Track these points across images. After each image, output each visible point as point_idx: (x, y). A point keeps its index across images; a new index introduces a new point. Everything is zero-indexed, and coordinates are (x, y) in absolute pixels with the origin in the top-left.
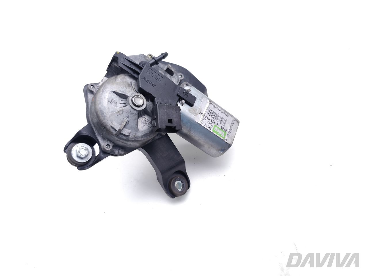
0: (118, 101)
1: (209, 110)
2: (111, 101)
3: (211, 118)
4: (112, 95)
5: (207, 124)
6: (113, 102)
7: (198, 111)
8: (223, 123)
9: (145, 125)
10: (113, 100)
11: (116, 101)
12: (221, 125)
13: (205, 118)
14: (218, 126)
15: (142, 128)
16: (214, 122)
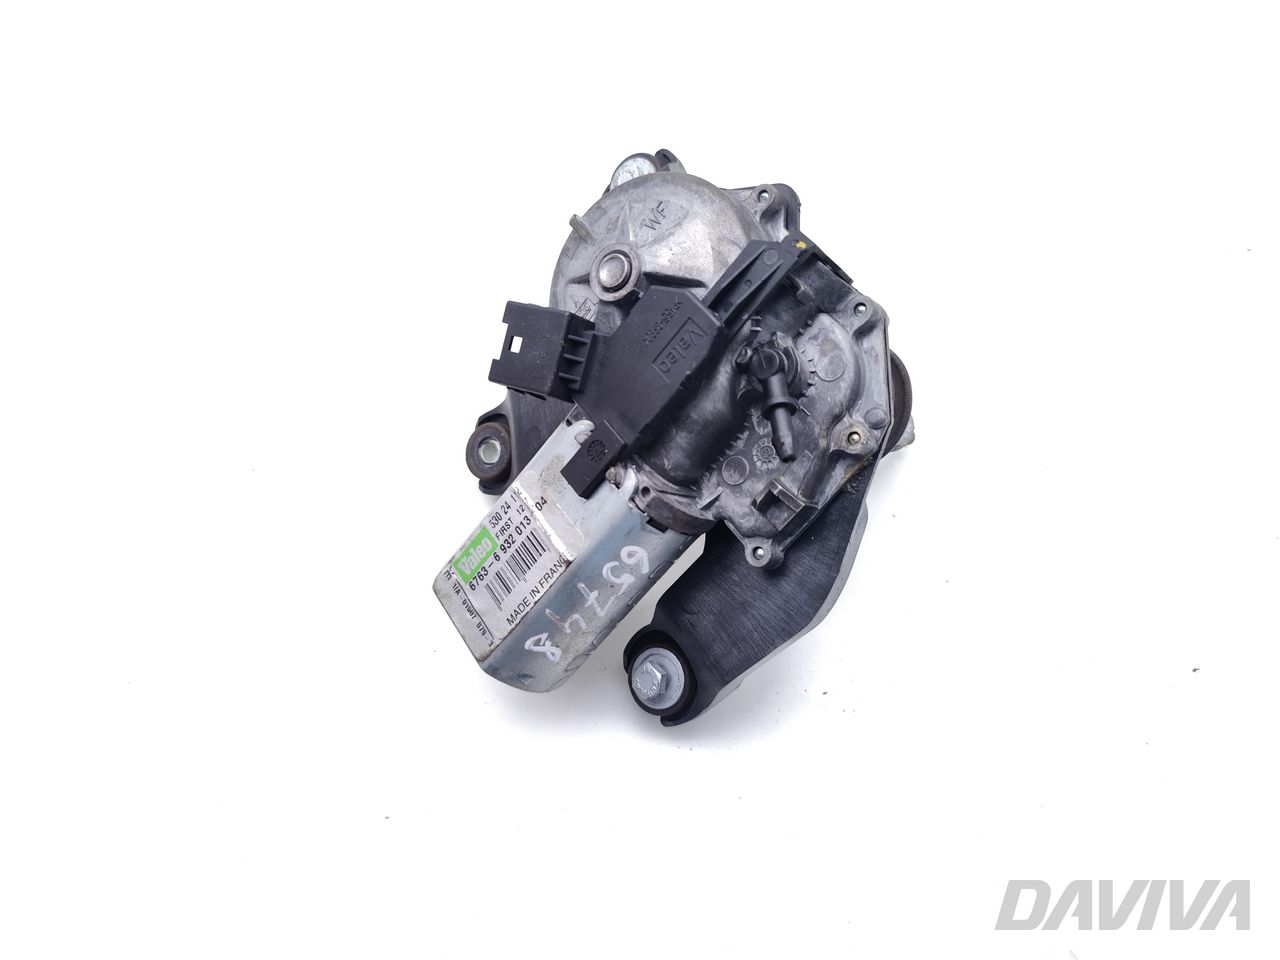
0: (656, 232)
1: (542, 540)
2: (660, 209)
3: (519, 539)
4: (676, 215)
5: (508, 515)
6: (657, 215)
7: (550, 495)
8: (495, 588)
9: (576, 306)
10: (660, 218)
11: (657, 226)
12: (492, 572)
13: (526, 513)
14: (492, 558)
15: (571, 296)
16: (506, 545)
